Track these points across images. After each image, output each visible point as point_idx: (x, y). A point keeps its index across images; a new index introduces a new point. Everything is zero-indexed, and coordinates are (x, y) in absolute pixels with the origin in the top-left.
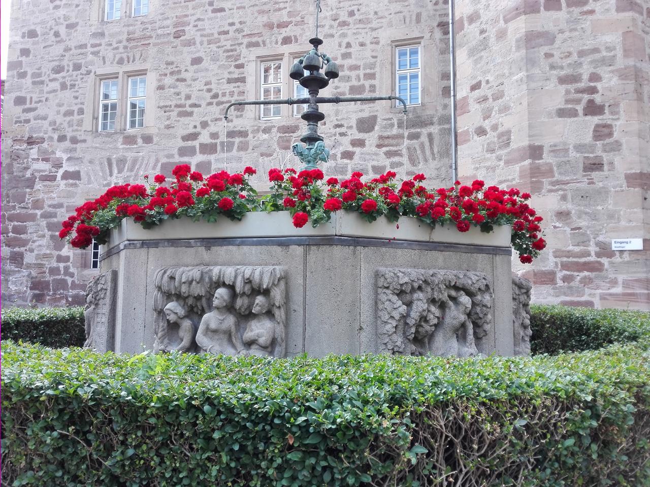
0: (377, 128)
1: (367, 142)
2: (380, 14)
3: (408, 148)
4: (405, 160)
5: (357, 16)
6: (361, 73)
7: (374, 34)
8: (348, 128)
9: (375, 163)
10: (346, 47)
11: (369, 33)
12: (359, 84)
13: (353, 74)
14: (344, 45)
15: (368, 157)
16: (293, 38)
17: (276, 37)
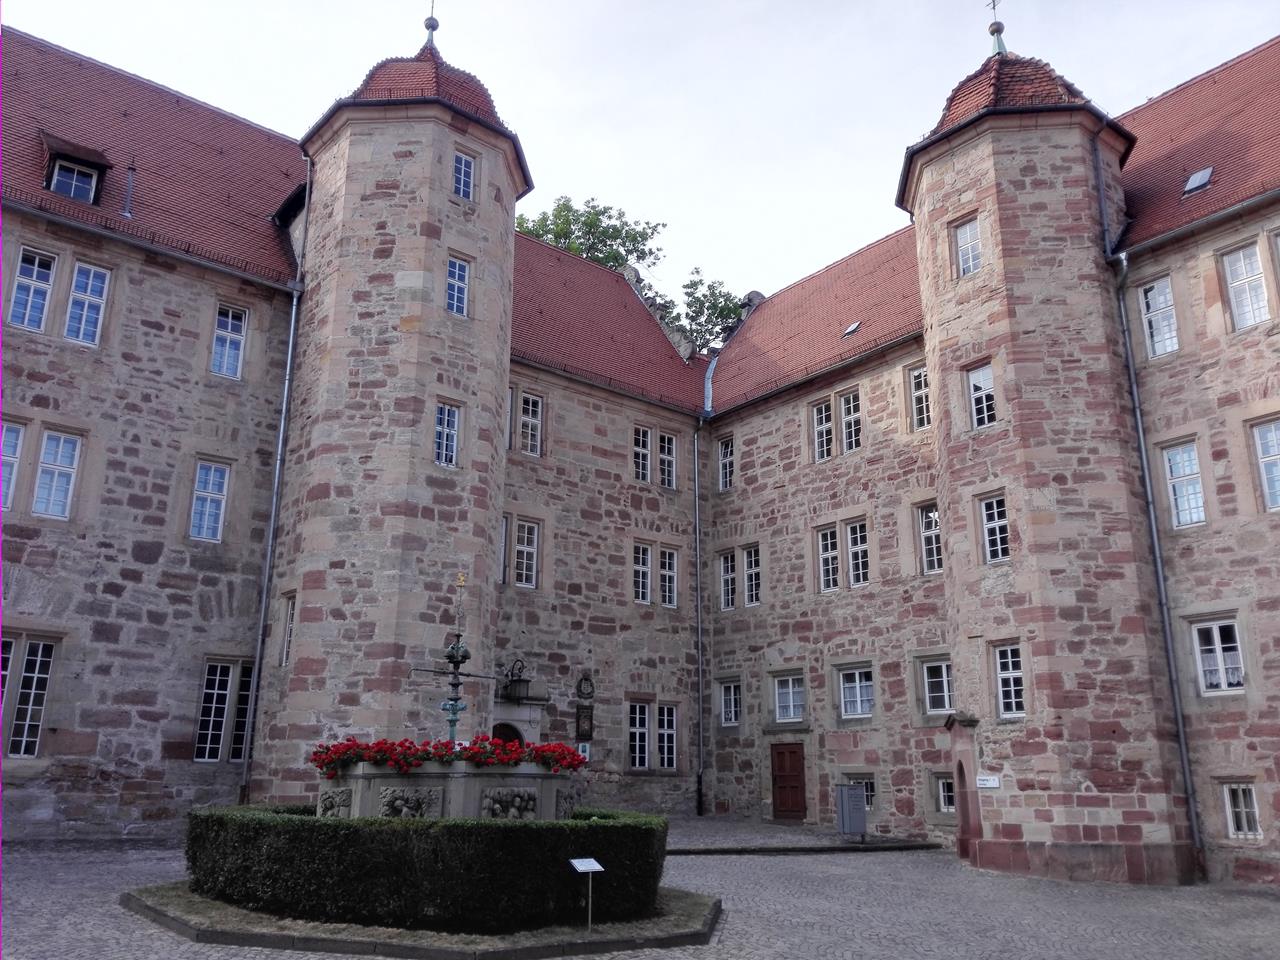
0: (161, 560)
1: (145, 576)
2: (186, 413)
3: (201, 596)
4: (194, 609)
5: (154, 404)
6: (150, 481)
7: (175, 436)
8: (119, 550)
9: (152, 607)
10: (132, 440)
11: (168, 433)
12: (144, 495)
13: (138, 479)
14: (130, 435)
15: (142, 597)
16: (51, 401)
17: (22, 390)
